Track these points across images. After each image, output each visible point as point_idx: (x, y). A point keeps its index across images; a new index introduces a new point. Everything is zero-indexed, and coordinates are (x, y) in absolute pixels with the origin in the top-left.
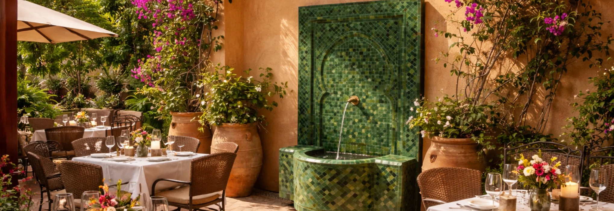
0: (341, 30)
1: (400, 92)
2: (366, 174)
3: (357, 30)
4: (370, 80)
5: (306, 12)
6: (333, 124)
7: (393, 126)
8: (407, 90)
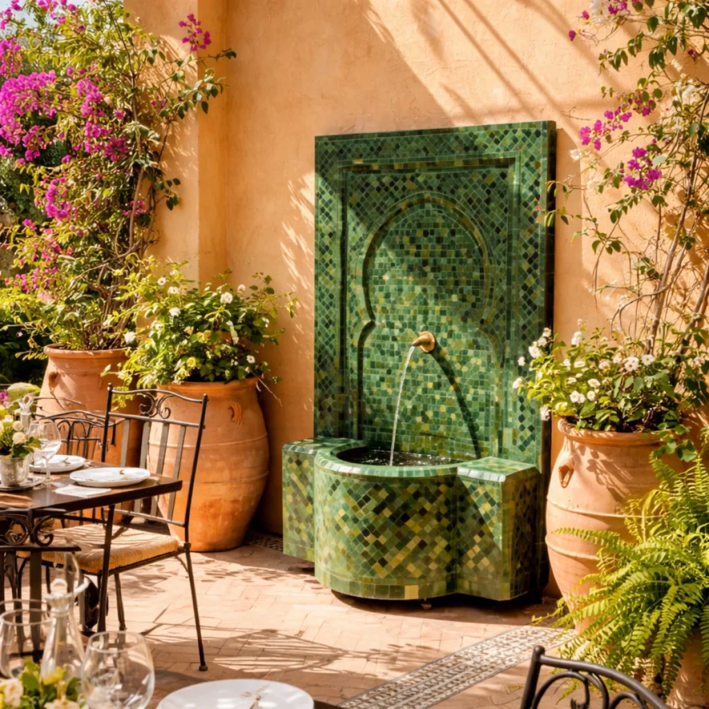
0: (400, 188)
1: (509, 325)
2: (441, 498)
3: (430, 188)
4: (455, 298)
5: (330, 148)
6: (385, 393)
7: (497, 399)
8: (522, 322)
